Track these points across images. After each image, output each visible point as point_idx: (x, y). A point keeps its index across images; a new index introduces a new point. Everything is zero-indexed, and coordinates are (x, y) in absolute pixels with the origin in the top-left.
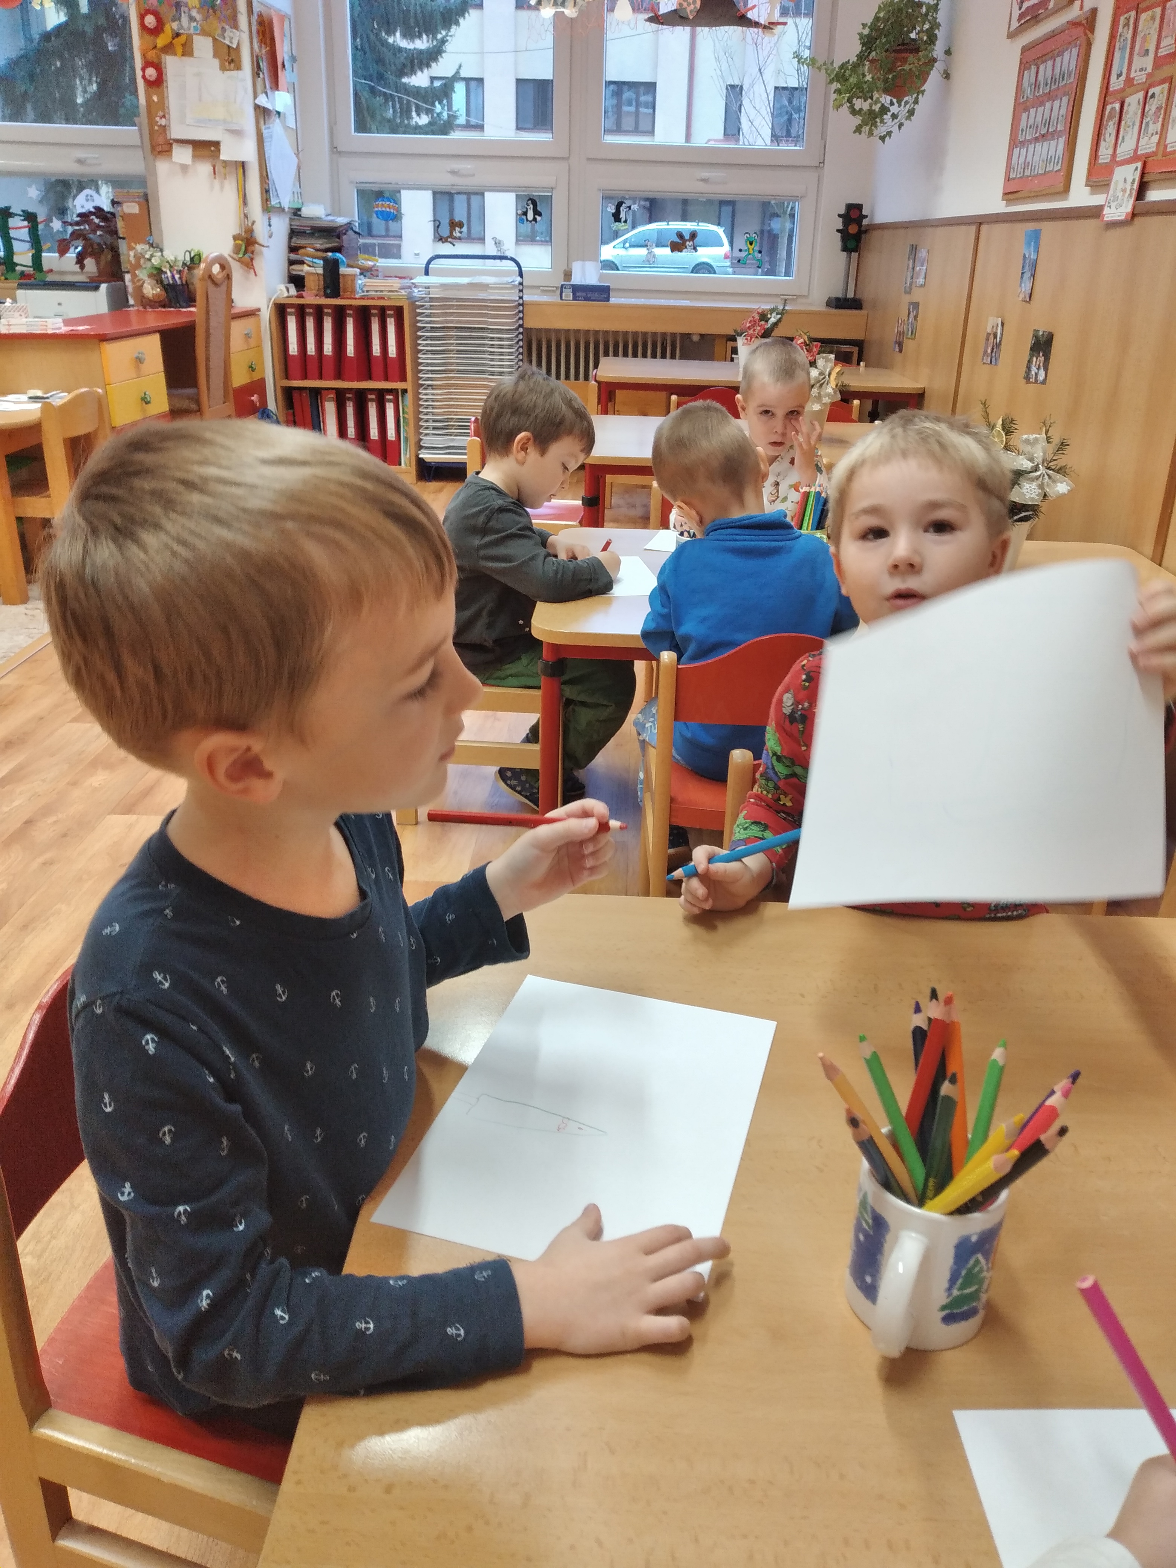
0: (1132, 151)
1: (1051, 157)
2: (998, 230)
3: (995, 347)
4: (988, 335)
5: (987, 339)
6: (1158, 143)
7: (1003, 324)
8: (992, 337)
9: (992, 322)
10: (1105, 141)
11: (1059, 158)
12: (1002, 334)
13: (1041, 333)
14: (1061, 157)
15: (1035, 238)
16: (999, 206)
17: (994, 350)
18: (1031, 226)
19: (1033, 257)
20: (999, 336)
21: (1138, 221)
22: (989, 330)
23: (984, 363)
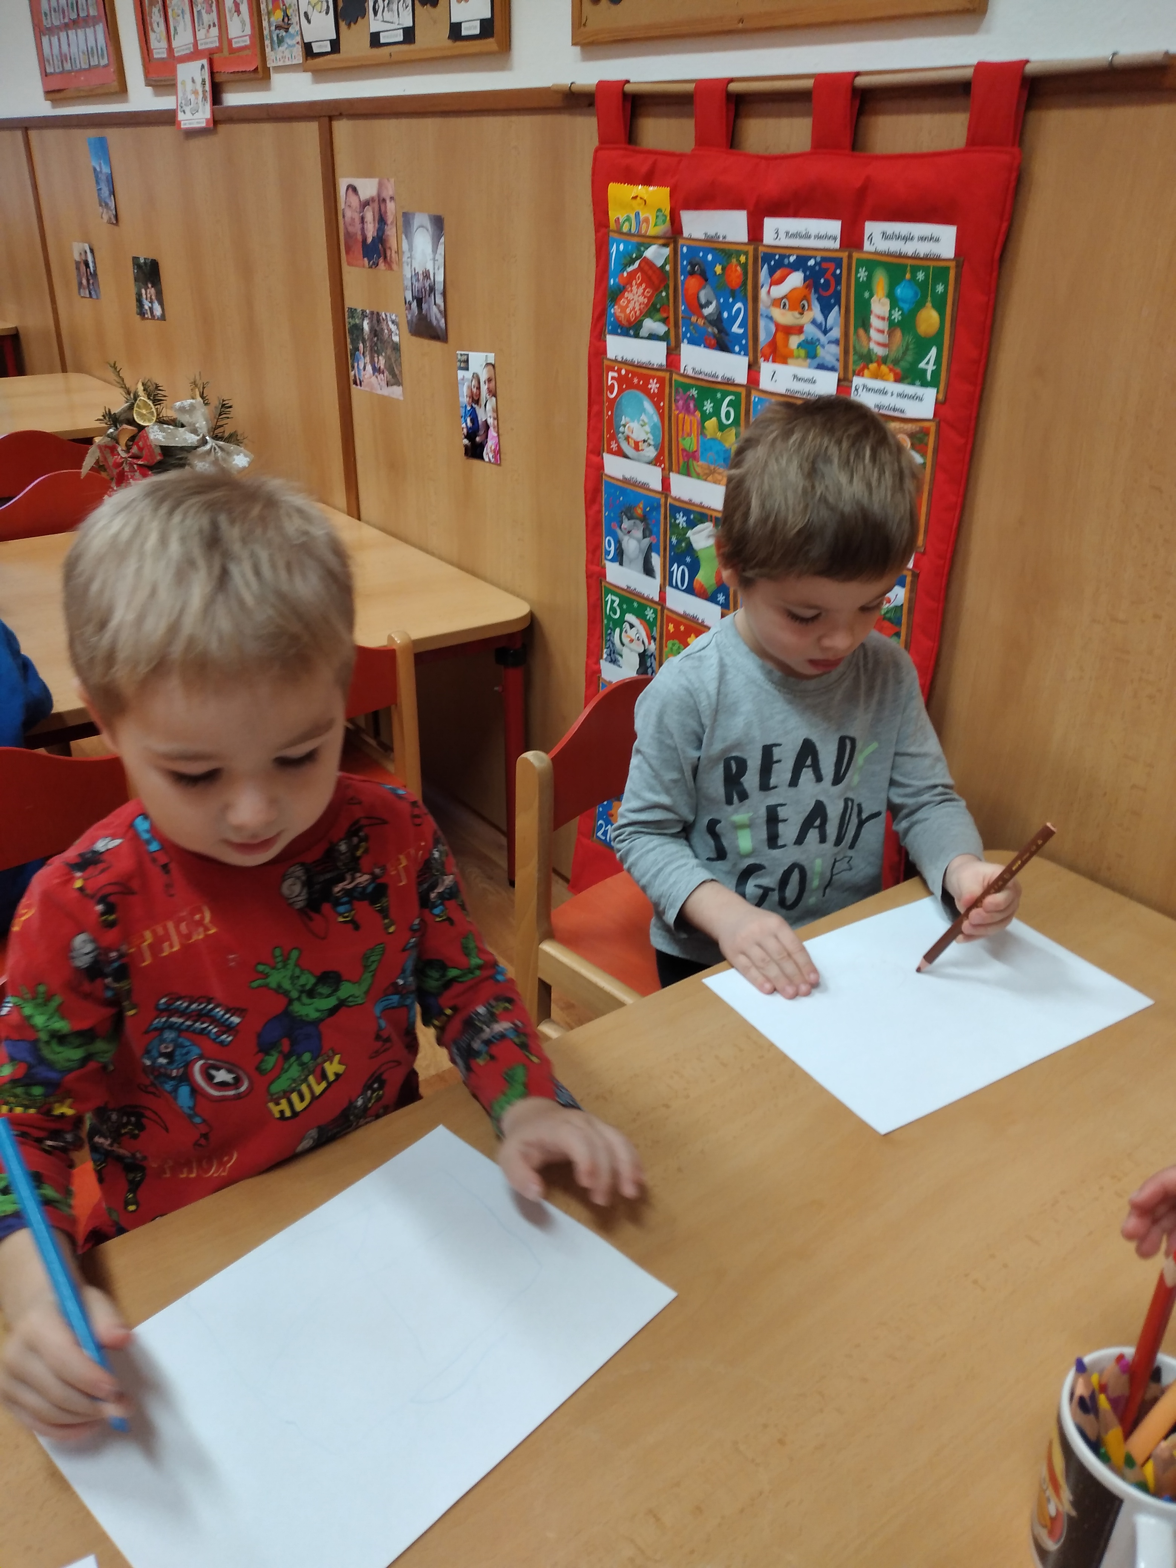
0: (191, 46)
1: (92, 48)
2: (52, 135)
3: (90, 278)
4: (77, 264)
5: (78, 268)
6: (220, 38)
7: (92, 251)
8: (83, 268)
9: (77, 249)
10: (154, 31)
11: (102, 49)
12: (94, 262)
13: (142, 261)
14: (105, 49)
15: (102, 149)
16: (44, 108)
17: (91, 282)
18: (92, 133)
19: (106, 170)
20: (91, 265)
21: (223, 129)
22: (77, 257)
23: (82, 297)
